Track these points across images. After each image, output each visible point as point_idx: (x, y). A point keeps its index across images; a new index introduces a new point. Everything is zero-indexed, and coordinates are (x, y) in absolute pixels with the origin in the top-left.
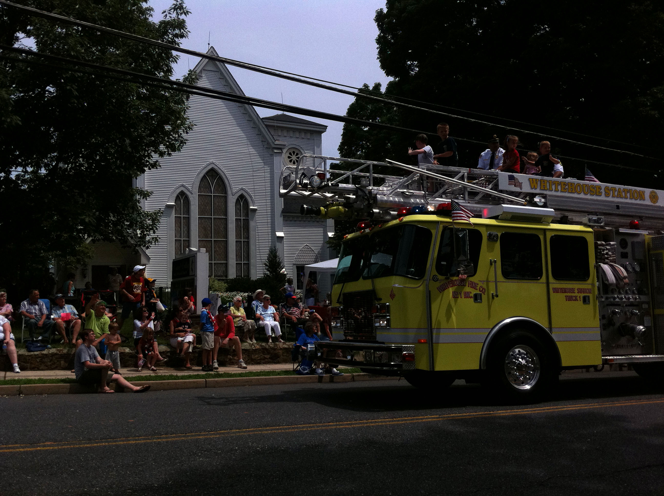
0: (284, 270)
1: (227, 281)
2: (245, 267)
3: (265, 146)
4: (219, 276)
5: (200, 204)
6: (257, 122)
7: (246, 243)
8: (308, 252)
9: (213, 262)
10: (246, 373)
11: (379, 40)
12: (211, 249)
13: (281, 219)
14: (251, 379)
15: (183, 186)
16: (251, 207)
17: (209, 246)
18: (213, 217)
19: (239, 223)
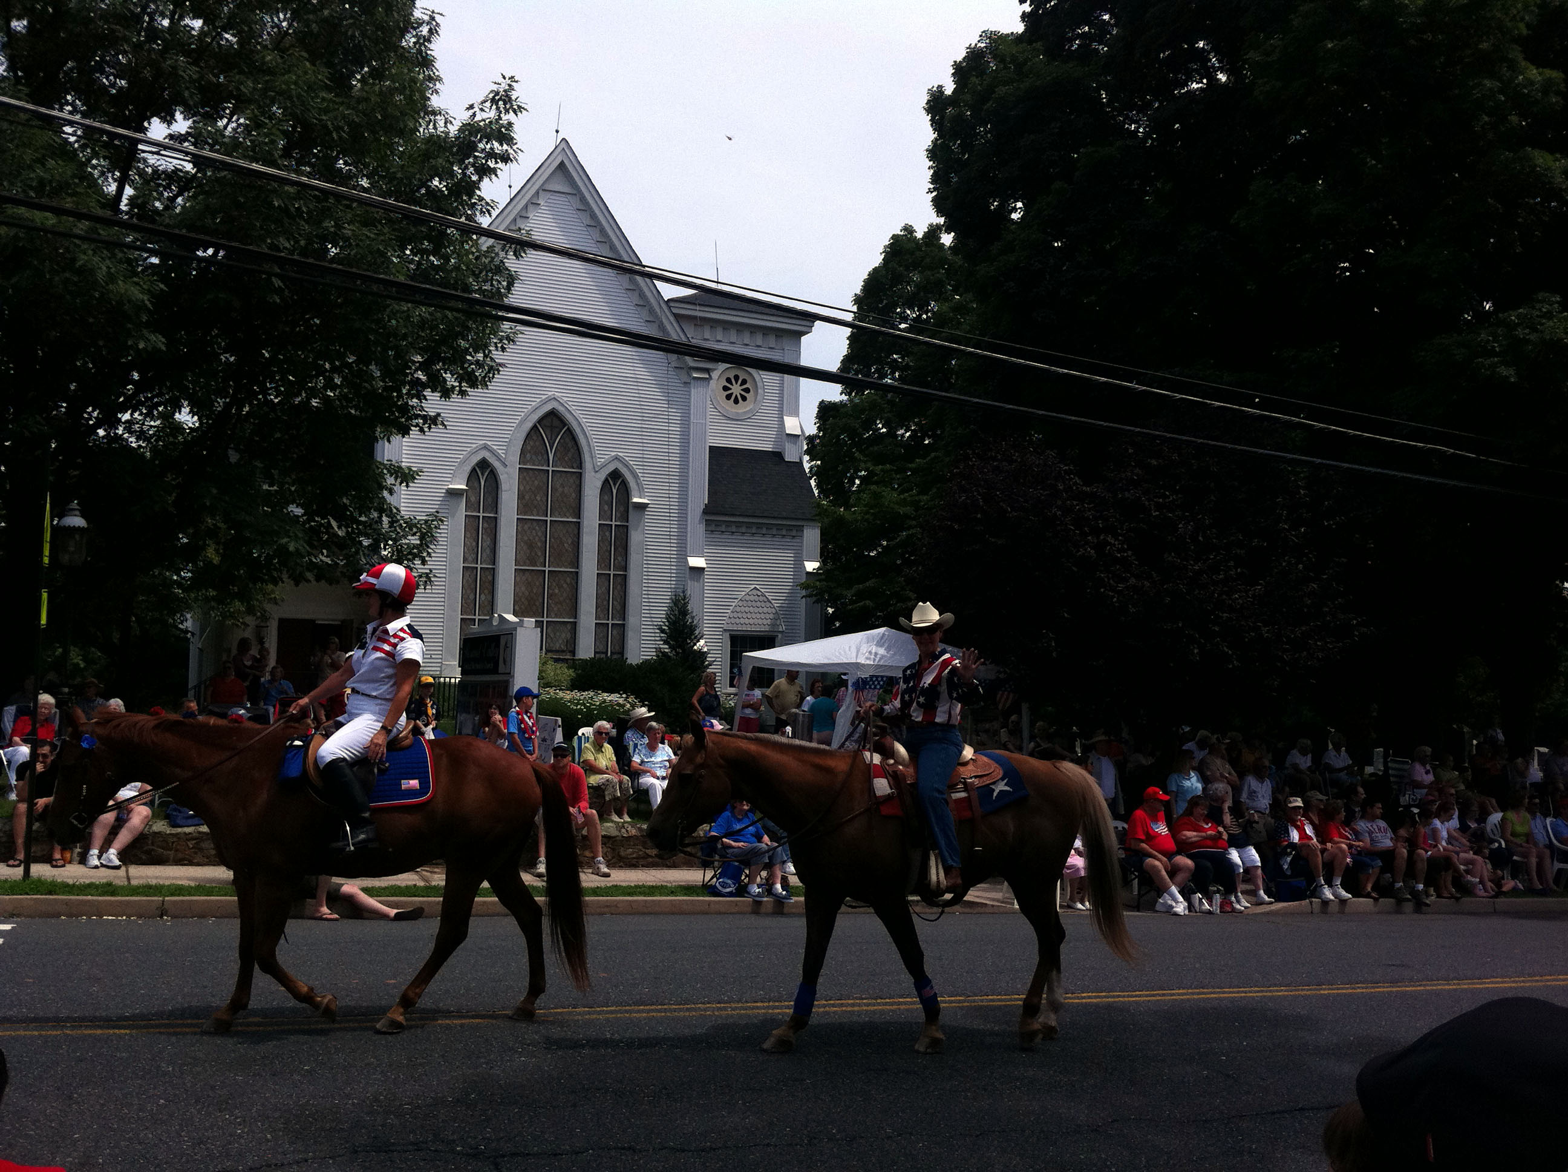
0: (702, 642)
1: (573, 664)
2: (615, 632)
3: (674, 364)
4: (557, 651)
5: (522, 488)
6: (658, 310)
7: (619, 579)
8: (759, 604)
9: (545, 619)
10: (607, 888)
11: (934, 153)
12: (541, 589)
13: (701, 528)
14: (616, 901)
15: (485, 447)
16: (635, 500)
17: (537, 584)
18: (549, 519)
19: (607, 534)
